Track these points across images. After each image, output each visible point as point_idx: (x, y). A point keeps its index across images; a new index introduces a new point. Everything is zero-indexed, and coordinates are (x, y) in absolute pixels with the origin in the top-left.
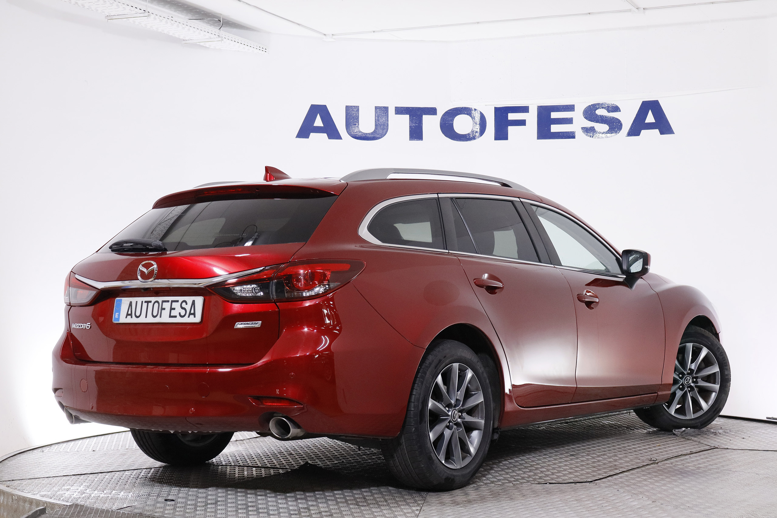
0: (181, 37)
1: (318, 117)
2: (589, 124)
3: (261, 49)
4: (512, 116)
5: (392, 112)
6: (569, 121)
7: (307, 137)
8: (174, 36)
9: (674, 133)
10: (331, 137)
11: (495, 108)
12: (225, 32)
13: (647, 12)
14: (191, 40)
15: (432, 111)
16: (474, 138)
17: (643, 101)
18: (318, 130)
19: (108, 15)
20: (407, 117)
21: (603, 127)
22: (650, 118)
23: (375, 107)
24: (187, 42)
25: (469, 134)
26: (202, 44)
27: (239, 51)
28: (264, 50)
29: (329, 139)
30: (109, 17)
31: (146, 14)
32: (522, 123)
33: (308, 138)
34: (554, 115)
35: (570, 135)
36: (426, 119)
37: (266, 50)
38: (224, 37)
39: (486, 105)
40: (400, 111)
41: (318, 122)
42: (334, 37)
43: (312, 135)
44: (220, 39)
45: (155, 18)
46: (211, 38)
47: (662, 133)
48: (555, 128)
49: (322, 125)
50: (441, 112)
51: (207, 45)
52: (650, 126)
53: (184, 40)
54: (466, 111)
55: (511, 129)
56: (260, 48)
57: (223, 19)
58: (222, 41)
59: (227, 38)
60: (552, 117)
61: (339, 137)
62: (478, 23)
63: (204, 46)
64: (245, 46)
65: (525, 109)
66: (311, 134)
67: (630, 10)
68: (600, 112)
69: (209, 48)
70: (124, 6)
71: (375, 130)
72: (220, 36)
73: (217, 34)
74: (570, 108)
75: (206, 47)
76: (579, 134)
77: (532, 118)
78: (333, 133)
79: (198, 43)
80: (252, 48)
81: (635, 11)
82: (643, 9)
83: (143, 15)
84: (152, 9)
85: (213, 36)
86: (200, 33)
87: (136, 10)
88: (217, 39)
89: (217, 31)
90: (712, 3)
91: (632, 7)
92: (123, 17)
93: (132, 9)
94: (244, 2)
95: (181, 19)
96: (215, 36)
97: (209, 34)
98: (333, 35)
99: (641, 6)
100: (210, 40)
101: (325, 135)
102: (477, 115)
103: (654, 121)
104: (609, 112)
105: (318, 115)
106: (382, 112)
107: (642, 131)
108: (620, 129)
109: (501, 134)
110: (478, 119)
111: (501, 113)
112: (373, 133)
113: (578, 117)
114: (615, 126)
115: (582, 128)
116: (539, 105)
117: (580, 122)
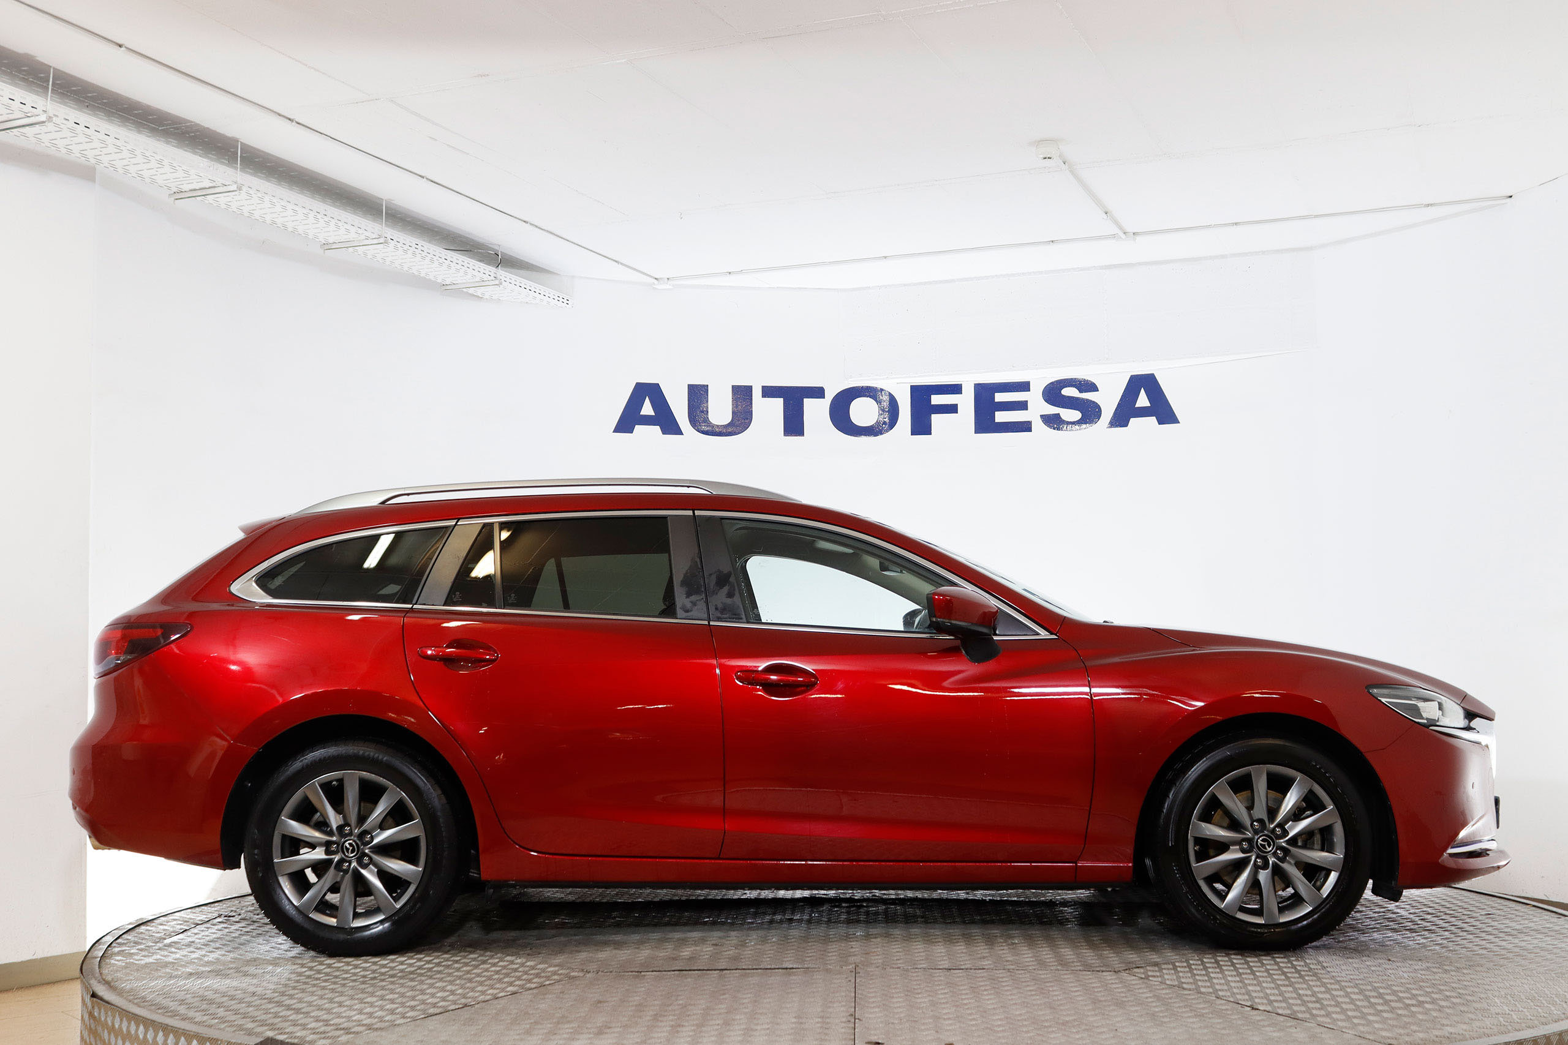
0: (439, 281)
1: (647, 401)
2: (1052, 410)
3: (560, 299)
4: (937, 400)
5: (757, 393)
6: (1023, 406)
8: (426, 277)
9: (1179, 423)
11: (912, 387)
12: (502, 273)
13: (1138, 238)
14: (454, 284)
15: (818, 393)
16: (880, 432)
17: (1131, 376)
18: (647, 421)
19: (325, 242)
20: (779, 402)
21: (1073, 415)
22: (1143, 401)
23: (733, 386)
24: (448, 288)
25: (872, 426)
26: (471, 291)
27: (527, 302)
28: (565, 301)
29: (664, 433)
30: (327, 246)
31: (382, 240)
32: (952, 409)
34: (1000, 397)
35: (1025, 427)
36: (808, 403)
38: (503, 279)
39: (898, 383)
40: (769, 392)
41: (647, 409)
42: (670, 282)
43: (638, 428)
44: (497, 282)
45: (396, 248)
46: (484, 281)
48: (1001, 417)
49: (653, 413)
50: (830, 395)
51: (479, 292)
52: (1143, 412)
53: (444, 285)
54: (870, 392)
55: (935, 418)
56: (558, 299)
57: (502, 254)
58: (501, 286)
59: (508, 280)
60: (997, 400)
61: (678, 431)
62: (885, 257)
63: (475, 294)
64: (537, 295)
65: (956, 389)
66: (636, 426)
67: (1114, 236)
68: (1069, 392)
69: (481, 297)
70: (347, 227)
71: (732, 420)
72: (498, 277)
73: (493, 275)
74: (1024, 387)
75: (477, 296)
76: (1038, 425)
77: (966, 402)
78: (669, 426)
79: (464, 290)
80: (546, 298)
81: (1121, 237)
82: (1134, 233)
83: (376, 241)
84: (390, 232)
85: (486, 277)
86: (466, 273)
87: (367, 234)
88: (493, 283)
89: (493, 269)
90: (1236, 224)
91: (1116, 231)
92: (347, 245)
93: (360, 231)
94: (531, 224)
95: (435, 249)
96: (490, 278)
97: (481, 275)
98: (668, 279)
99: (1130, 229)
100: (482, 284)
101: (657, 429)
102: (885, 398)
103: (1148, 404)
104: (1081, 391)
105: (647, 398)
106: (742, 395)
107: (1132, 420)
108: (1099, 417)
109: (921, 426)
110: (886, 404)
111: (921, 395)
112: (729, 425)
113: (1035, 398)
114: (1090, 413)
115: (1042, 416)
116: (977, 383)
117: (1038, 407)
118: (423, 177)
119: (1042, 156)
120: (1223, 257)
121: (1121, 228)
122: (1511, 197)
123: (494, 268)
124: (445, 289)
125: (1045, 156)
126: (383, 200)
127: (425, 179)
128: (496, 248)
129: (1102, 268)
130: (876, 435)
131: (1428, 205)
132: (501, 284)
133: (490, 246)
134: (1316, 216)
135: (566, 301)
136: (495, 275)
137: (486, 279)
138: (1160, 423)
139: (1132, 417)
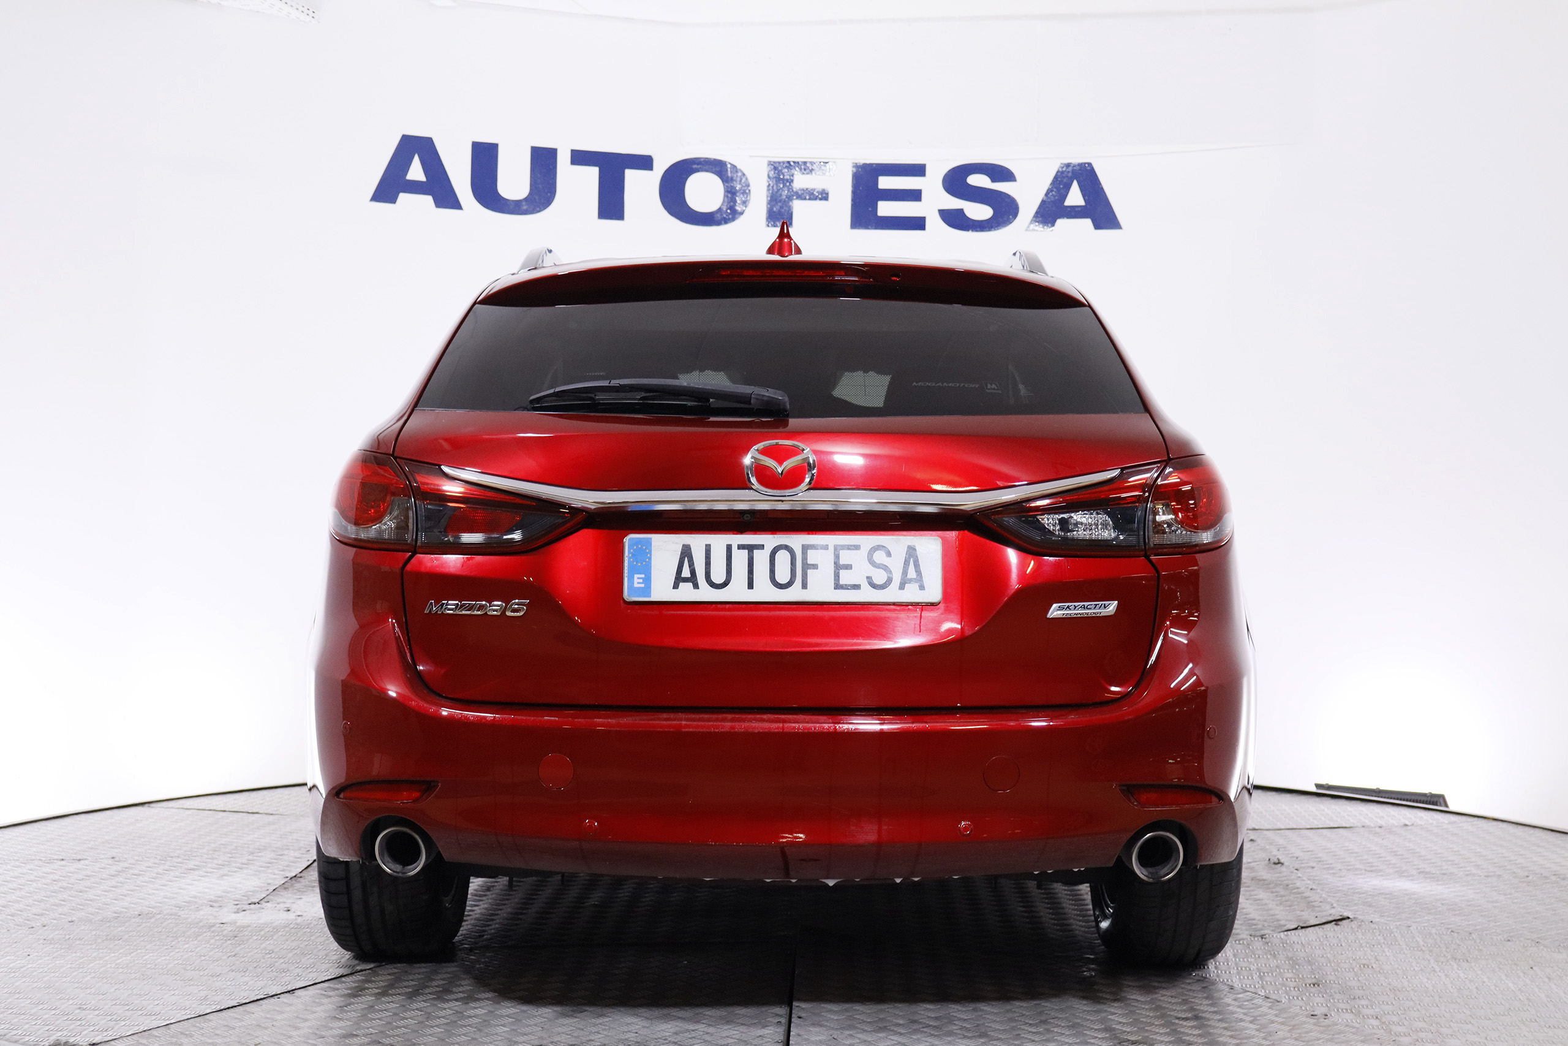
1: (416, 161)
2: (954, 203)
4: (800, 181)
5: (563, 159)
6: (915, 195)
7: (392, 200)
9: (1120, 227)
10: (439, 203)
11: (769, 163)
15: (644, 163)
16: (726, 221)
17: (1062, 164)
18: (415, 188)
21: (979, 211)
22: (1075, 197)
23: (531, 147)
25: (717, 212)
27: (258, 12)
28: (310, 12)
29: (438, 206)
32: (824, 196)
33: (395, 203)
34: (885, 183)
35: (918, 224)
36: (632, 177)
37: (313, 15)
39: (750, 156)
40: (580, 158)
41: (416, 172)
43: (403, 197)
47: (1098, 226)
48: (886, 209)
49: (423, 178)
50: (661, 166)
52: (1074, 213)
55: (799, 207)
56: (303, 9)
60: (880, 186)
61: (456, 205)
66: (401, 195)
68: (977, 180)
71: (530, 194)
74: (918, 170)
77: (840, 186)
78: (446, 198)
101: (429, 199)
102: (736, 177)
103: (1081, 202)
104: (993, 180)
106: (542, 159)
107: (1058, 221)
108: (1015, 215)
109: (778, 216)
110: (736, 186)
111: (781, 173)
112: (526, 199)
113: (932, 187)
130: (718, 223)
135: (312, 14)
139: (1060, 218)
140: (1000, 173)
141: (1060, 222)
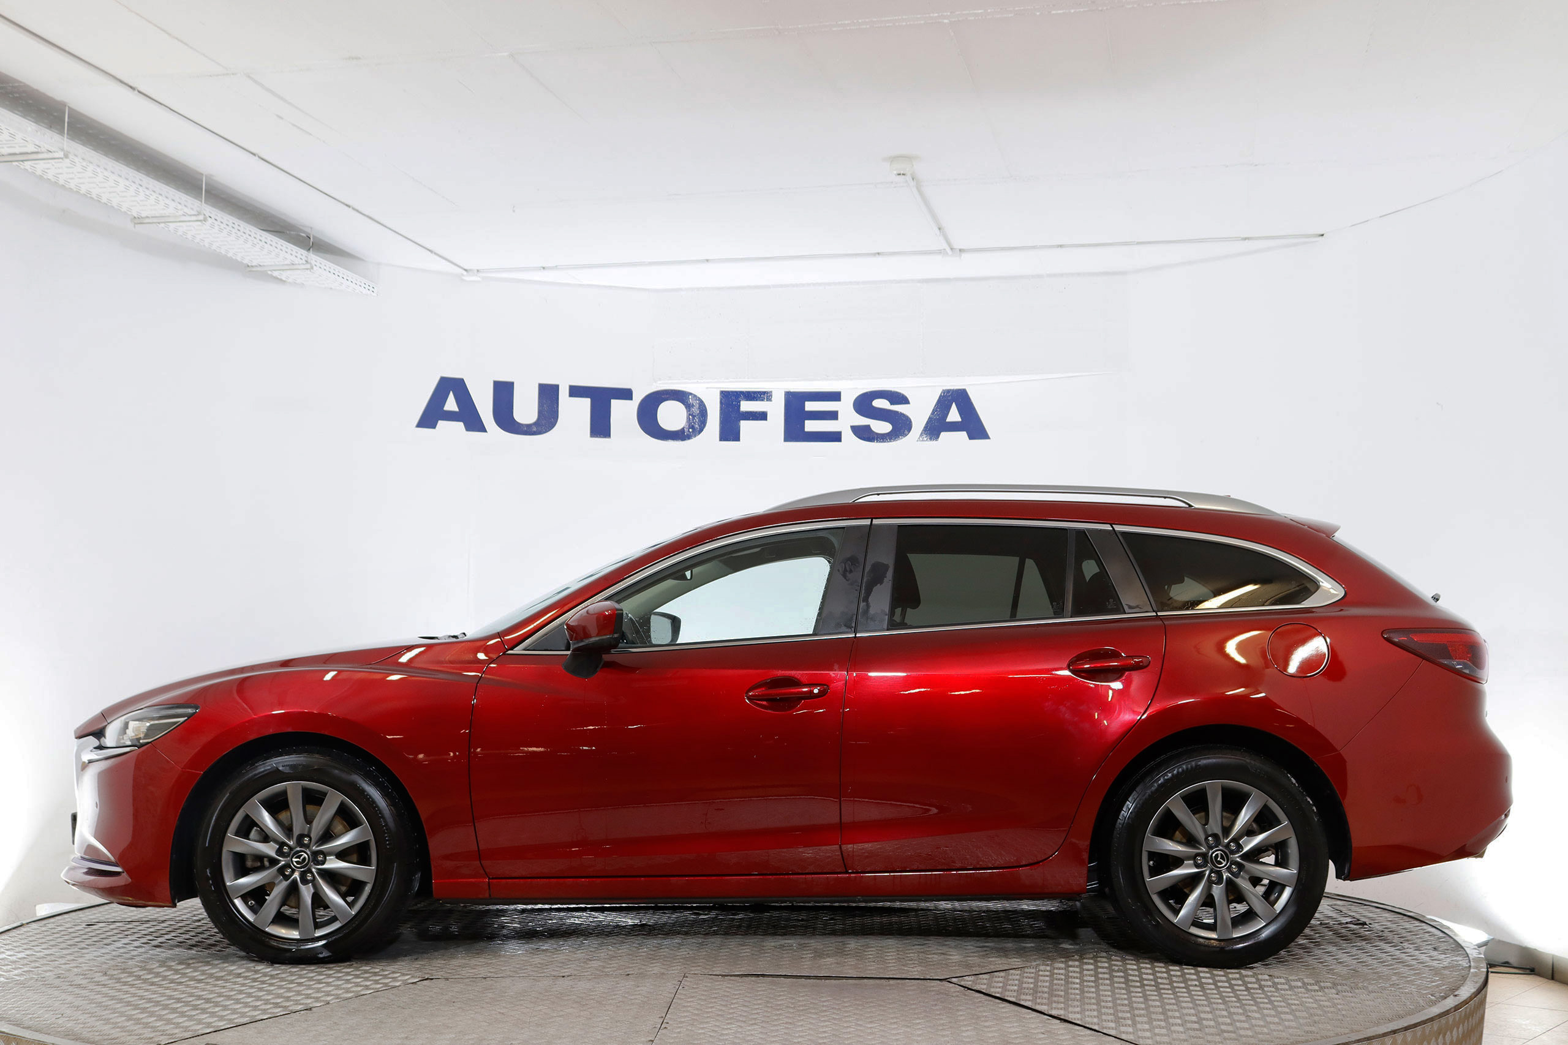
0: (246, 262)
1: (451, 397)
2: (863, 421)
3: (367, 287)
4: (746, 406)
5: (564, 393)
6: (833, 415)
8: (234, 258)
9: (989, 438)
11: (721, 393)
12: (314, 258)
13: (964, 255)
14: (260, 265)
15: (625, 394)
16: (689, 437)
17: (944, 391)
18: (451, 416)
19: (136, 216)
21: (882, 427)
22: (954, 415)
23: (539, 384)
24: (254, 269)
25: (683, 430)
26: (276, 274)
27: (331, 289)
28: (371, 288)
29: (467, 430)
30: (138, 220)
31: (201, 217)
32: (762, 416)
34: (810, 406)
35: (835, 437)
36: (615, 404)
37: (373, 290)
38: (313, 263)
39: (706, 388)
40: (576, 391)
41: (451, 405)
42: (480, 274)
43: (441, 424)
44: (308, 266)
45: (212, 226)
46: (293, 264)
47: (971, 437)
48: (811, 426)
49: (456, 409)
50: (638, 397)
51: (284, 276)
52: (954, 427)
53: (249, 266)
54: (678, 396)
55: (745, 425)
56: (365, 286)
57: (314, 237)
58: (312, 271)
59: (318, 265)
60: (807, 409)
61: (482, 429)
62: (707, 260)
63: (279, 277)
64: (344, 281)
65: (765, 396)
66: (440, 422)
67: (939, 252)
68: (880, 403)
69: (284, 281)
70: (167, 201)
71: (538, 419)
72: (309, 261)
73: (303, 259)
74: (835, 396)
75: (281, 280)
76: (848, 436)
77: (776, 409)
78: (474, 423)
79: (269, 272)
80: (353, 285)
81: (947, 254)
82: (960, 250)
83: (194, 218)
84: (208, 210)
85: (297, 261)
86: (277, 255)
87: (186, 210)
88: (303, 267)
89: (304, 252)
90: (1061, 246)
91: (945, 246)
92: (162, 220)
93: (180, 207)
94: (354, 209)
95: (250, 229)
96: (301, 262)
97: (292, 258)
98: (478, 271)
99: (957, 246)
100: (292, 267)
101: (460, 425)
102: (696, 403)
103: (959, 419)
104: (892, 403)
105: (451, 393)
106: (548, 394)
107: (942, 433)
108: (909, 429)
109: (729, 433)
110: (696, 410)
111: (730, 400)
112: (535, 424)
113: (846, 409)
114: (901, 426)
115: (852, 427)
116: (788, 390)
117: (848, 418)
118: (254, 155)
119: (895, 172)
120: (1039, 276)
121: (949, 244)
122: (1323, 235)
123: (306, 252)
124: (248, 271)
125: (899, 172)
126: (203, 175)
127: (257, 158)
128: (308, 230)
129: (919, 281)
130: (683, 439)
131: (1245, 239)
132: (312, 268)
133: (301, 228)
134: (1138, 243)
136: (306, 259)
137: (297, 263)
138: (970, 439)
139: (943, 431)
140: (898, 398)
141: (944, 435)
